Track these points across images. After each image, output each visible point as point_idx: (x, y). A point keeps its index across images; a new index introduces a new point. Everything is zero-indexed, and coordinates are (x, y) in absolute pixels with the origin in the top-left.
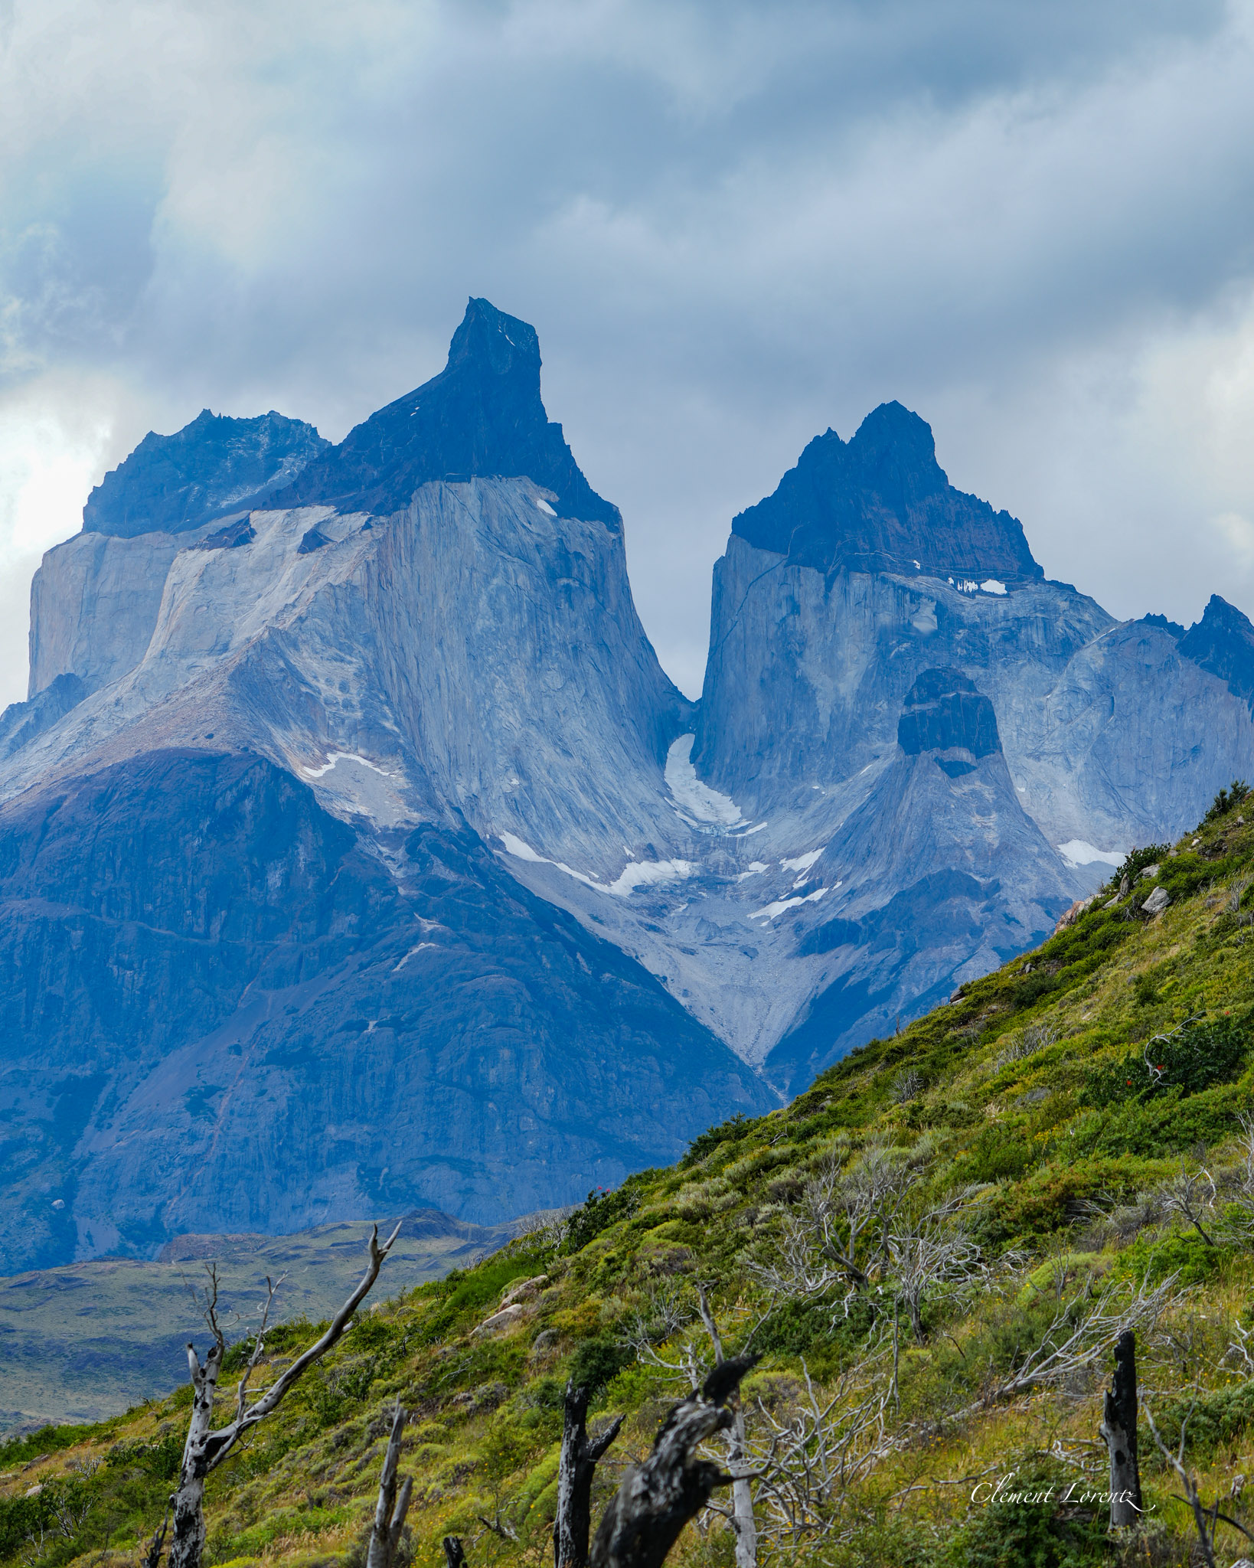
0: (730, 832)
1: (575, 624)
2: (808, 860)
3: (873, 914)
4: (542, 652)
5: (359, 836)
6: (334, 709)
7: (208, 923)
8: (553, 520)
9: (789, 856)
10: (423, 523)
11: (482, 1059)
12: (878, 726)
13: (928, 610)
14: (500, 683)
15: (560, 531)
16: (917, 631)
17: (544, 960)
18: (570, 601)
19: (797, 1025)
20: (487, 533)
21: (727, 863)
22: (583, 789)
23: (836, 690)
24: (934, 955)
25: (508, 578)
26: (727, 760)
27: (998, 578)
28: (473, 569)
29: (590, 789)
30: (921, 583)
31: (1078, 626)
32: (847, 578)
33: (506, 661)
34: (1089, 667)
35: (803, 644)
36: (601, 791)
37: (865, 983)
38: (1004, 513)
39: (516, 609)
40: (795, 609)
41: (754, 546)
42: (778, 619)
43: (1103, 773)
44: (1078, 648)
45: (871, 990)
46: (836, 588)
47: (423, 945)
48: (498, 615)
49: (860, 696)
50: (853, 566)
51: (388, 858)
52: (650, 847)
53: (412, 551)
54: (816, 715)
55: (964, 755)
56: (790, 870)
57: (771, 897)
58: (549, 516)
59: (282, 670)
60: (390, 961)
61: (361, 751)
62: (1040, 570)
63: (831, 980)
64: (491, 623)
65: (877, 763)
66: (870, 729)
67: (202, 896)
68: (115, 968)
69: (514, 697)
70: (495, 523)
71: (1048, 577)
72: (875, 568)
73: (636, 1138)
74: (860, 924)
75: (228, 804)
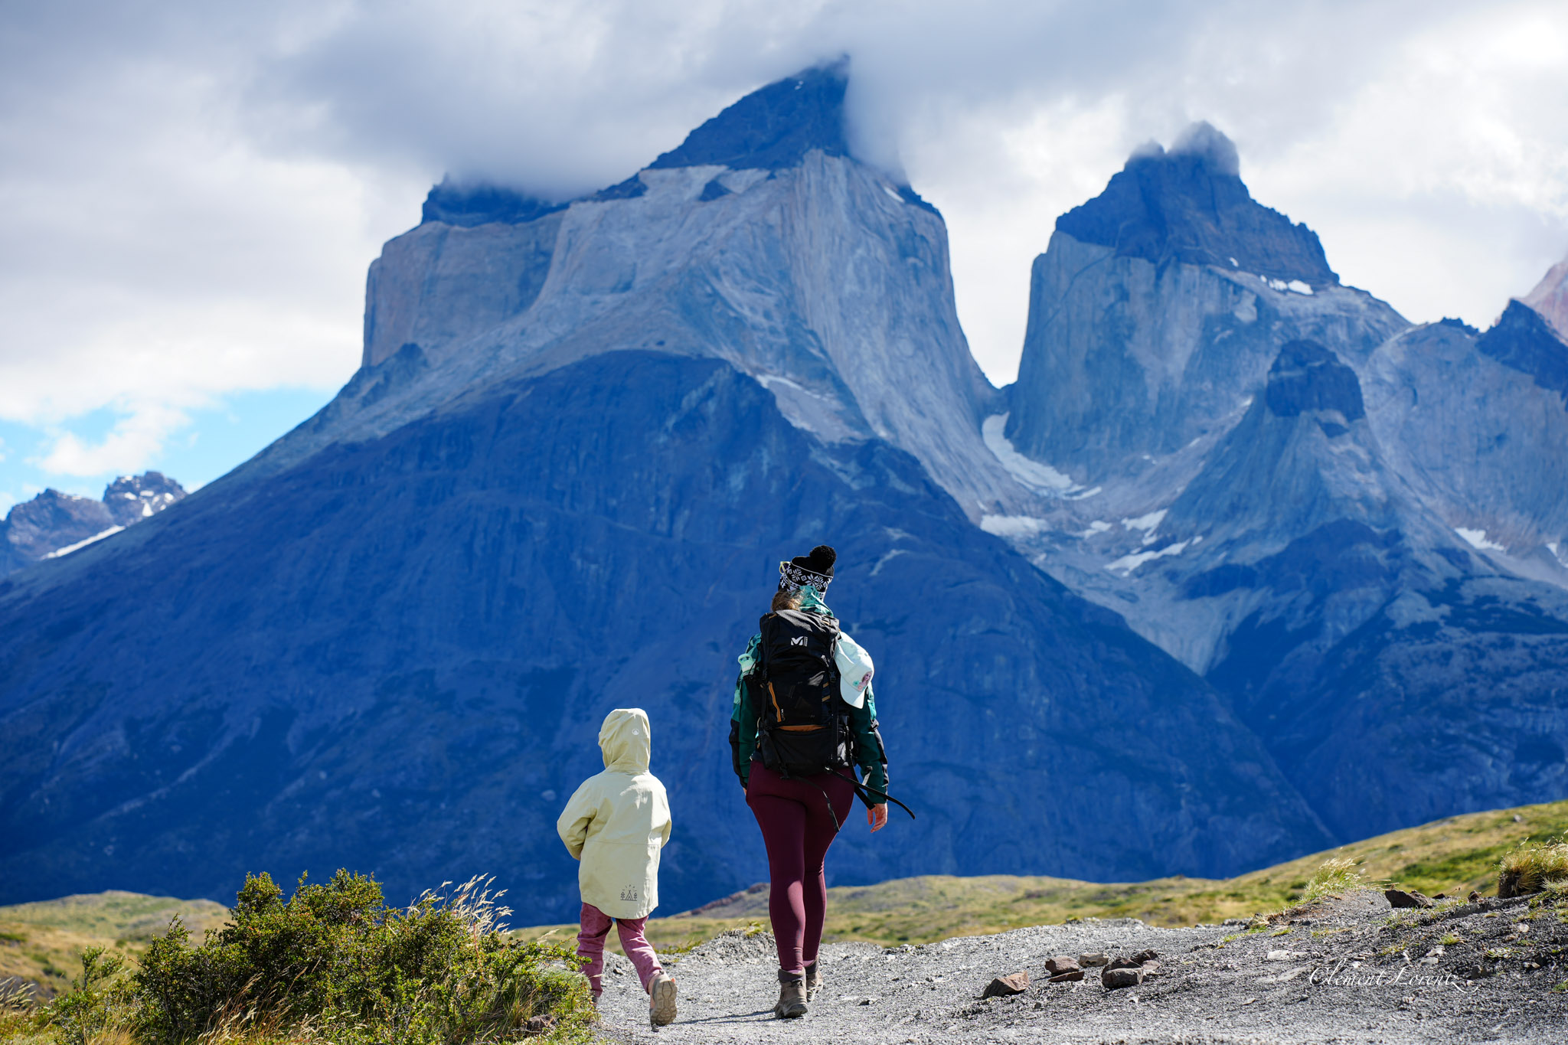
0: (1066, 495)
1: (921, 300)
2: (1152, 520)
3: (1268, 559)
4: (895, 322)
5: (811, 447)
6: (761, 335)
7: (672, 521)
8: (901, 204)
9: (1131, 516)
10: (813, 184)
11: (977, 665)
12: (1204, 404)
13: (1248, 302)
14: (865, 344)
15: (909, 214)
16: (1238, 320)
17: (1012, 573)
18: (917, 278)
19: (1221, 657)
20: (852, 206)
21: (1070, 521)
22: (938, 447)
23: (1165, 370)
24: (1352, 595)
25: (869, 250)
26: (1047, 435)
27: (1303, 279)
28: (842, 238)
29: (944, 447)
30: (1241, 277)
31: (1377, 326)
32: (1178, 269)
33: (869, 325)
34: (1390, 362)
35: (1132, 328)
36: (952, 449)
37: (1280, 622)
38: (1302, 226)
39: (875, 280)
40: (1124, 296)
41: (1080, 239)
42: (1105, 305)
43: (1411, 456)
44: (1377, 345)
45: (1290, 627)
46: (1167, 276)
47: (894, 552)
48: (861, 282)
49: (1187, 376)
50: (1181, 257)
51: (840, 470)
52: (998, 504)
53: (806, 208)
54: (1145, 392)
55: (1339, 418)
56: (1134, 530)
57: (1123, 552)
58: (898, 201)
59: (709, 295)
60: (864, 567)
61: (789, 375)
62: (1335, 278)
63: (1237, 619)
64: (856, 288)
65: (1206, 437)
66: (1197, 406)
67: (666, 494)
68: (579, 562)
69: (877, 358)
70: (858, 200)
71: (1344, 281)
72: (1201, 261)
73: (1130, 752)
74: (1255, 568)
75: (694, 404)
